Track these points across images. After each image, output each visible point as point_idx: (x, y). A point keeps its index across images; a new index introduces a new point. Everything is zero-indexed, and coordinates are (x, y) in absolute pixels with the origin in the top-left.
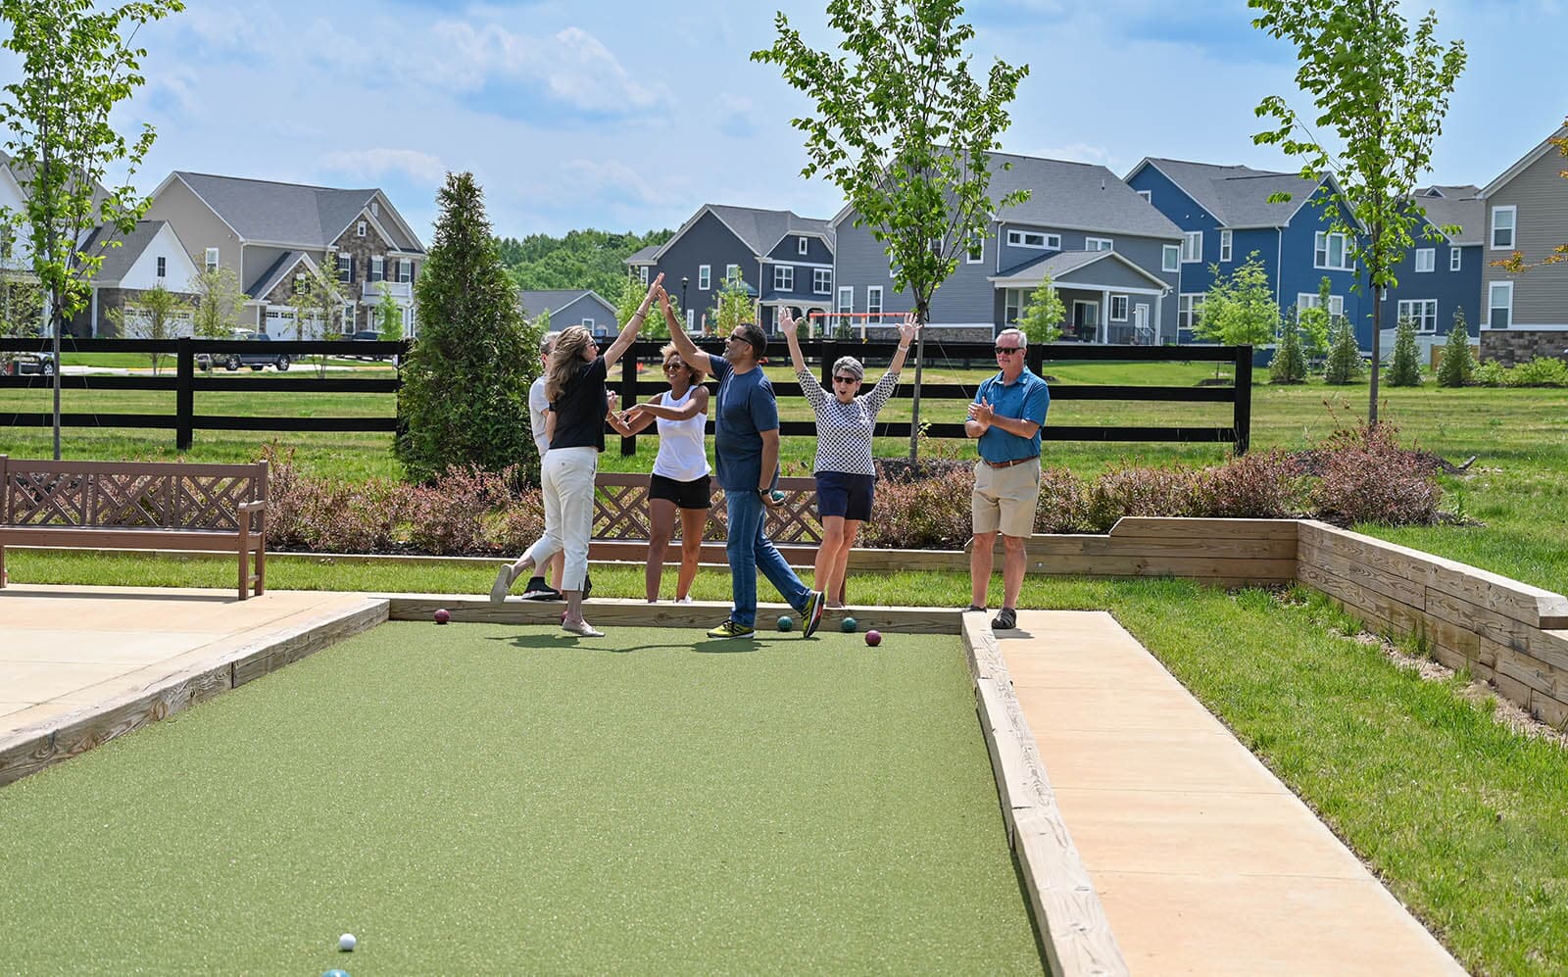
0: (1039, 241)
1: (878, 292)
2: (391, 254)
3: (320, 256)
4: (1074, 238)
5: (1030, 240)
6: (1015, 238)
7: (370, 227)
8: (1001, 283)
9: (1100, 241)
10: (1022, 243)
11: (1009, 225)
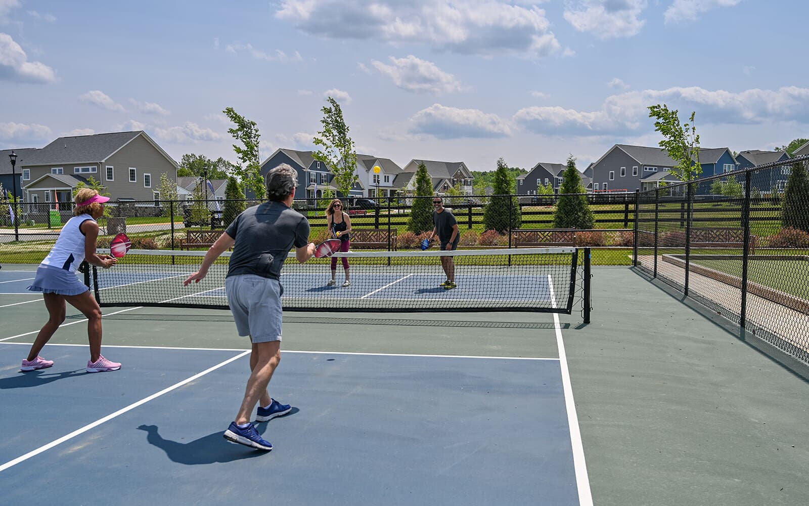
0: (652, 169)
1: (606, 184)
2: (466, 179)
3: (449, 180)
4: (661, 168)
5: (650, 169)
6: (646, 169)
7: (461, 172)
8: (642, 181)
9: (667, 169)
10: (648, 170)
11: (645, 165)
